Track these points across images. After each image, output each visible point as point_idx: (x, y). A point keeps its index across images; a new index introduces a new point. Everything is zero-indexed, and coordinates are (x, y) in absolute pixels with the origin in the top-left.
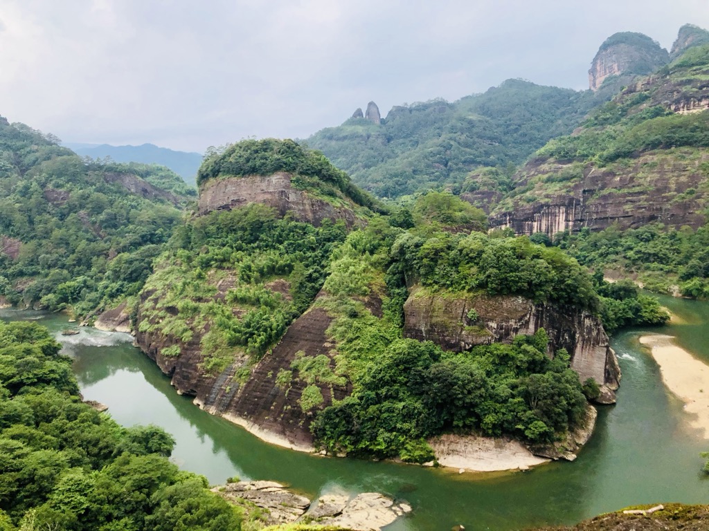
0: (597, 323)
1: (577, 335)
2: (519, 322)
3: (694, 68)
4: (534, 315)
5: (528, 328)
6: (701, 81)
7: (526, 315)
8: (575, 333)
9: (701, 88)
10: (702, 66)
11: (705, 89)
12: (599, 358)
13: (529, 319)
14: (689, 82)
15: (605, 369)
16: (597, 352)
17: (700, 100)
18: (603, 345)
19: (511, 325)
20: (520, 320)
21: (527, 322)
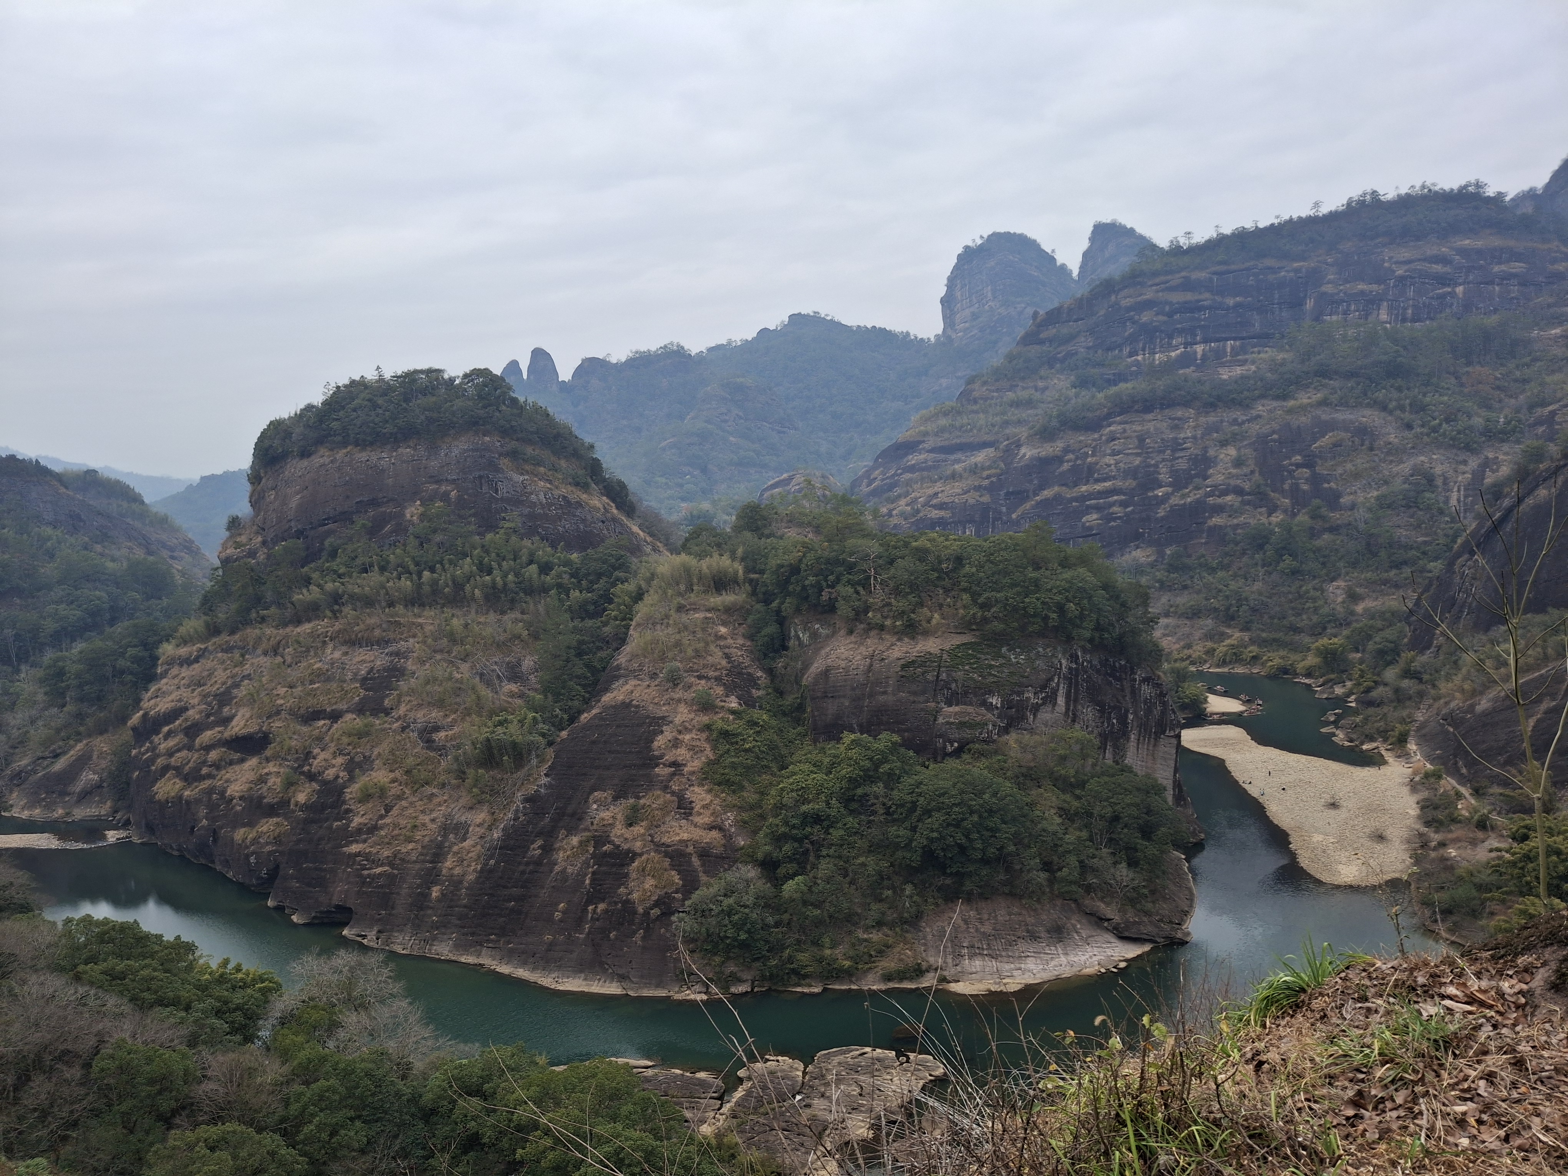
0: (1161, 692)
1: (1131, 717)
2: (1041, 692)
3: (1157, 280)
4: (1065, 678)
5: (1055, 704)
6: (1171, 304)
7: (1051, 679)
8: (1127, 711)
9: (1170, 315)
10: (1169, 277)
11: (1177, 316)
12: (1165, 759)
13: (1058, 684)
14: (1148, 305)
15: (1174, 782)
16: (1162, 748)
17: (1171, 337)
18: (1172, 734)
19: (1028, 699)
20: (1043, 687)
21: (1055, 692)
